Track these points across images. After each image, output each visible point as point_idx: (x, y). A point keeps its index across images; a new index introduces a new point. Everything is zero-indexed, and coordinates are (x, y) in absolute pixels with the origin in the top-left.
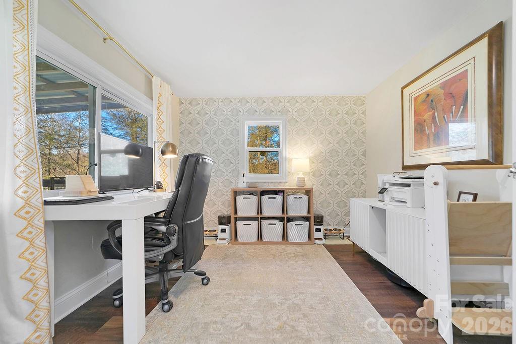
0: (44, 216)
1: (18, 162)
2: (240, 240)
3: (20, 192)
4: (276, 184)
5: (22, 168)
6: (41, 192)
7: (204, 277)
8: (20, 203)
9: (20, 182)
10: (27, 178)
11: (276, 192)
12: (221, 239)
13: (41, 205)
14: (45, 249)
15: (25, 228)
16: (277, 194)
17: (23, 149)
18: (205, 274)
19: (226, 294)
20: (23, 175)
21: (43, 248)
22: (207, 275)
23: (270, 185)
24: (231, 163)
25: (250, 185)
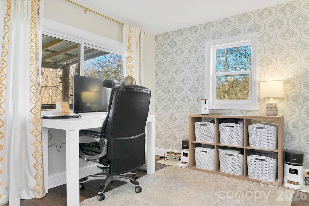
0: (41, 124)
1: (32, 95)
2: (198, 166)
3: (33, 111)
4: (244, 112)
5: (34, 98)
6: (40, 111)
7: (137, 186)
8: (33, 116)
9: (33, 106)
10: (36, 103)
11: (236, 121)
12: (183, 163)
13: (40, 118)
14: (41, 143)
15: (34, 130)
16: (237, 123)
17: (35, 88)
18: (138, 184)
19: (144, 203)
20: (34, 102)
21: (40, 142)
22: (140, 185)
23: (237, 112)
24: (197, 90)
25: (212, 112)
